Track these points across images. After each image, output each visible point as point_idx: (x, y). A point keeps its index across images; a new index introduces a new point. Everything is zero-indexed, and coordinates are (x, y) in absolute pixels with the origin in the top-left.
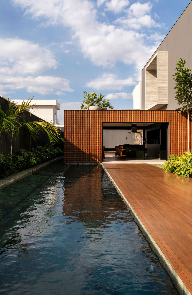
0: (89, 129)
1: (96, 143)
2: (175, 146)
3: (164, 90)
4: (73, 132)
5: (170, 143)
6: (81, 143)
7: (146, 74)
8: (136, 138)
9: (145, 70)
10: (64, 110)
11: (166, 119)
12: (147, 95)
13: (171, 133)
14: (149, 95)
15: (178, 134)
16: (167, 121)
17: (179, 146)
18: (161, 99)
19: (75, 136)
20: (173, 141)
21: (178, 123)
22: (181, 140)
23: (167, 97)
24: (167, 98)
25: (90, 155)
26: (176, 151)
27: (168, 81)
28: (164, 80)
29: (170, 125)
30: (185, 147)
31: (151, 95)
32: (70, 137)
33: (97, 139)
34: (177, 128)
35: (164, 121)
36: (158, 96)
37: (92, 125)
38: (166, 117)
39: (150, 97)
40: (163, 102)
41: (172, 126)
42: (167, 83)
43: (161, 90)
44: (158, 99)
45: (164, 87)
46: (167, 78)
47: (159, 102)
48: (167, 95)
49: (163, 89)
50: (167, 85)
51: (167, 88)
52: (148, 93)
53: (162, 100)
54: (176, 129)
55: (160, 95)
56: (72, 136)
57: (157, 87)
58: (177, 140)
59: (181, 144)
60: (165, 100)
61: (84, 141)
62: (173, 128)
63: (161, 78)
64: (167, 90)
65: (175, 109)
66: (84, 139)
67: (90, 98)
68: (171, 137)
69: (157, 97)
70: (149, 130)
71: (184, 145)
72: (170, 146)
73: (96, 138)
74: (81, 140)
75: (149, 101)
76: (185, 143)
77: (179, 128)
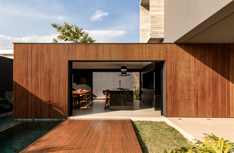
0: (50, 71)
1: (59, 90)
2: (174, 95)
3: (160, 20)
4: (27, 75)
5: (166, 90)
6: (38, 89)
7: (141, 9)
8: (135, 81)
9: (140, 6)
10: (14, 43)
11: (160, 56)
12: (142, 34)
13: (168, 76)
14: (144, 34)
15: (178, 78)
16: (162, 59)
17: (179, 95)
18: (155, 32)
19: (30, 80)
20: (171, 87)
21: (178, 61)
22: (182, 85)
23: (163, 28)
24: (162, 30)
25: (50, 106)
26: (176, 102)
27: (164, 7)
28: (159, 6)
29: (167, 64)
30: (189, 97)
31: (146, 33)
32: (22, 82)
33: (61, 85)
34: (176, 68)
35: (158, 59)
36: (151, 27)
37: (53, 65)
38: (160, 53)
39: (145, 35)
40: (158, 35)
41: (169, 66)
42: (164, 10)
43: (155, 20)
44: (151, 32)
45: (159, 15)
46: (163, 4)
47: (153, 36)
48: (163, 26)
49: (157, 19)
50: (163, 13)
51: (163, 17)
52: (142, 31)
53: (157, 32)
54: (176, 70)
55: (154, 26)
56: (25, 80)
57: (150, 16)
58: (176, 86)
59: (182, 92)
60: (160, 32)
61: (42, 87)
62: (171, 68)
63: (155, 4)
64: (163, 20)
65: (173, 42)
66: (42, 84)
67: (64, 33)
68: (168, 82)
69: (150, 29)
70: (144, 73)
71: (187, 93)
72: (167, 95)
73: (59, 83)
74: (38, 86)
75: (144, 40)
76: (189, 90)
77: (180, 68)
